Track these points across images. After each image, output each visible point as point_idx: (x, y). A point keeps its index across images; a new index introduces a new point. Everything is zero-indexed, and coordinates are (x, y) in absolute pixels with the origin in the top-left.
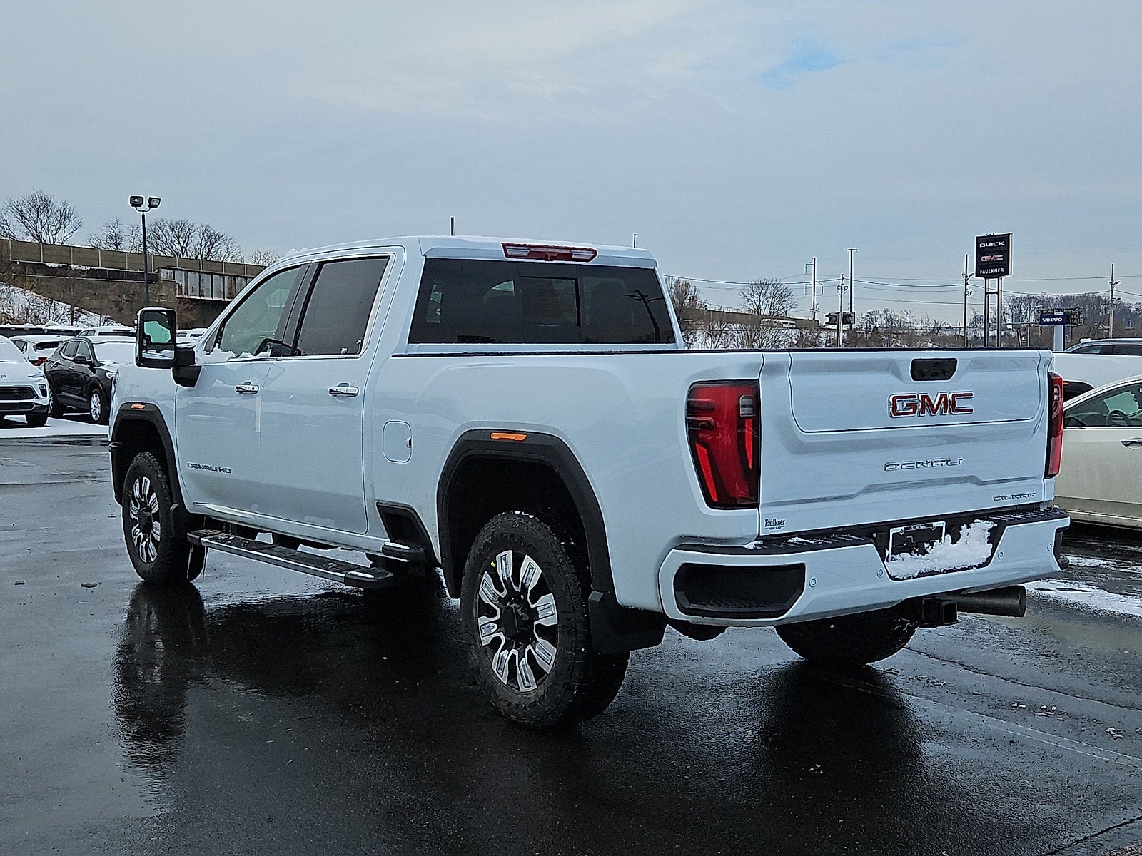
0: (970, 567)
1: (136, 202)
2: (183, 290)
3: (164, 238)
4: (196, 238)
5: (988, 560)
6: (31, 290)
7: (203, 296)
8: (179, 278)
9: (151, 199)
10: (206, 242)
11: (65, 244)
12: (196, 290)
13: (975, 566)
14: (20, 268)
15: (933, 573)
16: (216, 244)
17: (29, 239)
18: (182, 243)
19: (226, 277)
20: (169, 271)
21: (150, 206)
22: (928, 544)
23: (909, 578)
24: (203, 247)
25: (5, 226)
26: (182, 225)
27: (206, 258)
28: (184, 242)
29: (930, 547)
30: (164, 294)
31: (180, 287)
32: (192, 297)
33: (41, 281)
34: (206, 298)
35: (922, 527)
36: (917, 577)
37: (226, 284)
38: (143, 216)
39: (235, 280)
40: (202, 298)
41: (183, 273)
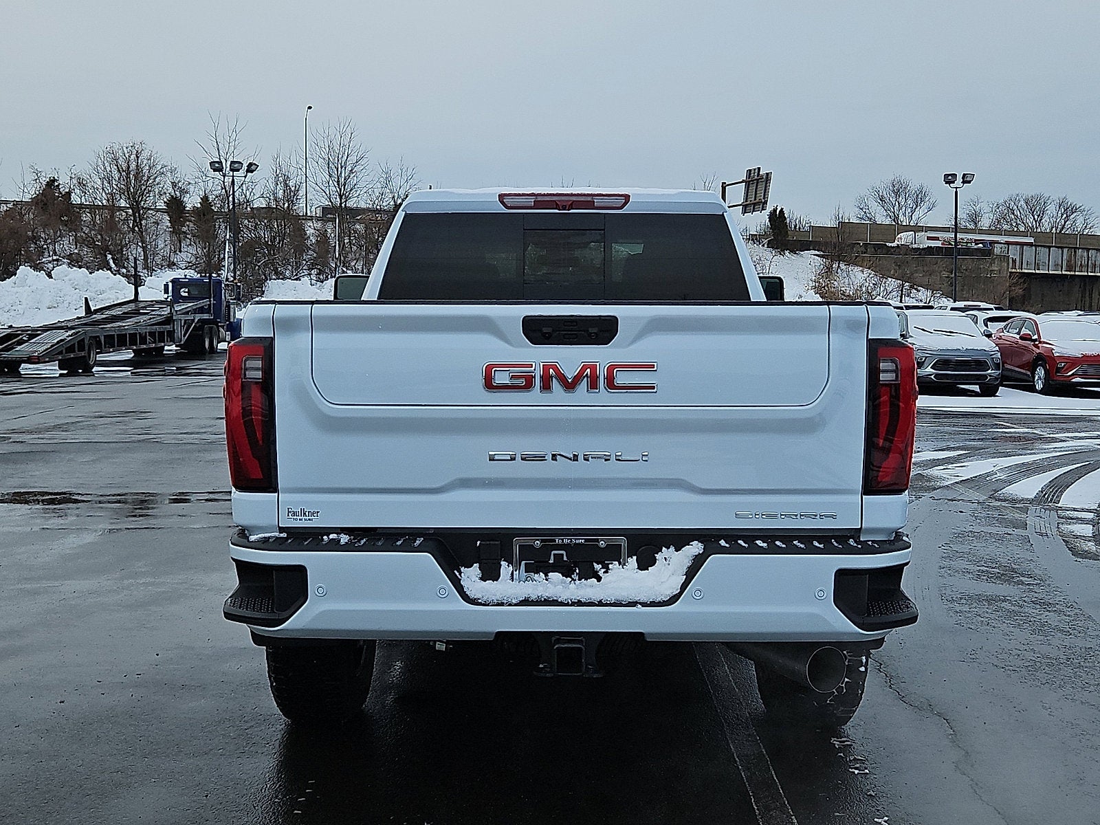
0: (633, 604)
1: (949, 179)
2: (1017, 264)
3: (1018, 213)
4: (1051, 209)
5: (674, 599)
6: (869, 269)
7: (1039, 269)
8: (1014, 253)
9: (964, 175)
10: (1062, 215)
11: (919, 225)
12: (1031, 264)
13: (640, 603)
14: (863, 249)
16: (1072, 216)
17: (888, 221)
18: (1036, 217)
19: (1065, 250)
20: (1003, 245)
21: (964, 182)
22: (600, 566)
24: (1058, 220)
25: (867, 211)
26: (1038, 198)
27: (1060, 231)
28: (1038, 216)
29: (603, 570)
30: (996, 269)
31: (1014, 261)
32: (1026, 271)
33: (879, 260)
34: (1042, 272)
37: (1065, 257)
38: (956, 193)
39: (1075, 252)
40: (1037, 272)
41: (1018, 247)
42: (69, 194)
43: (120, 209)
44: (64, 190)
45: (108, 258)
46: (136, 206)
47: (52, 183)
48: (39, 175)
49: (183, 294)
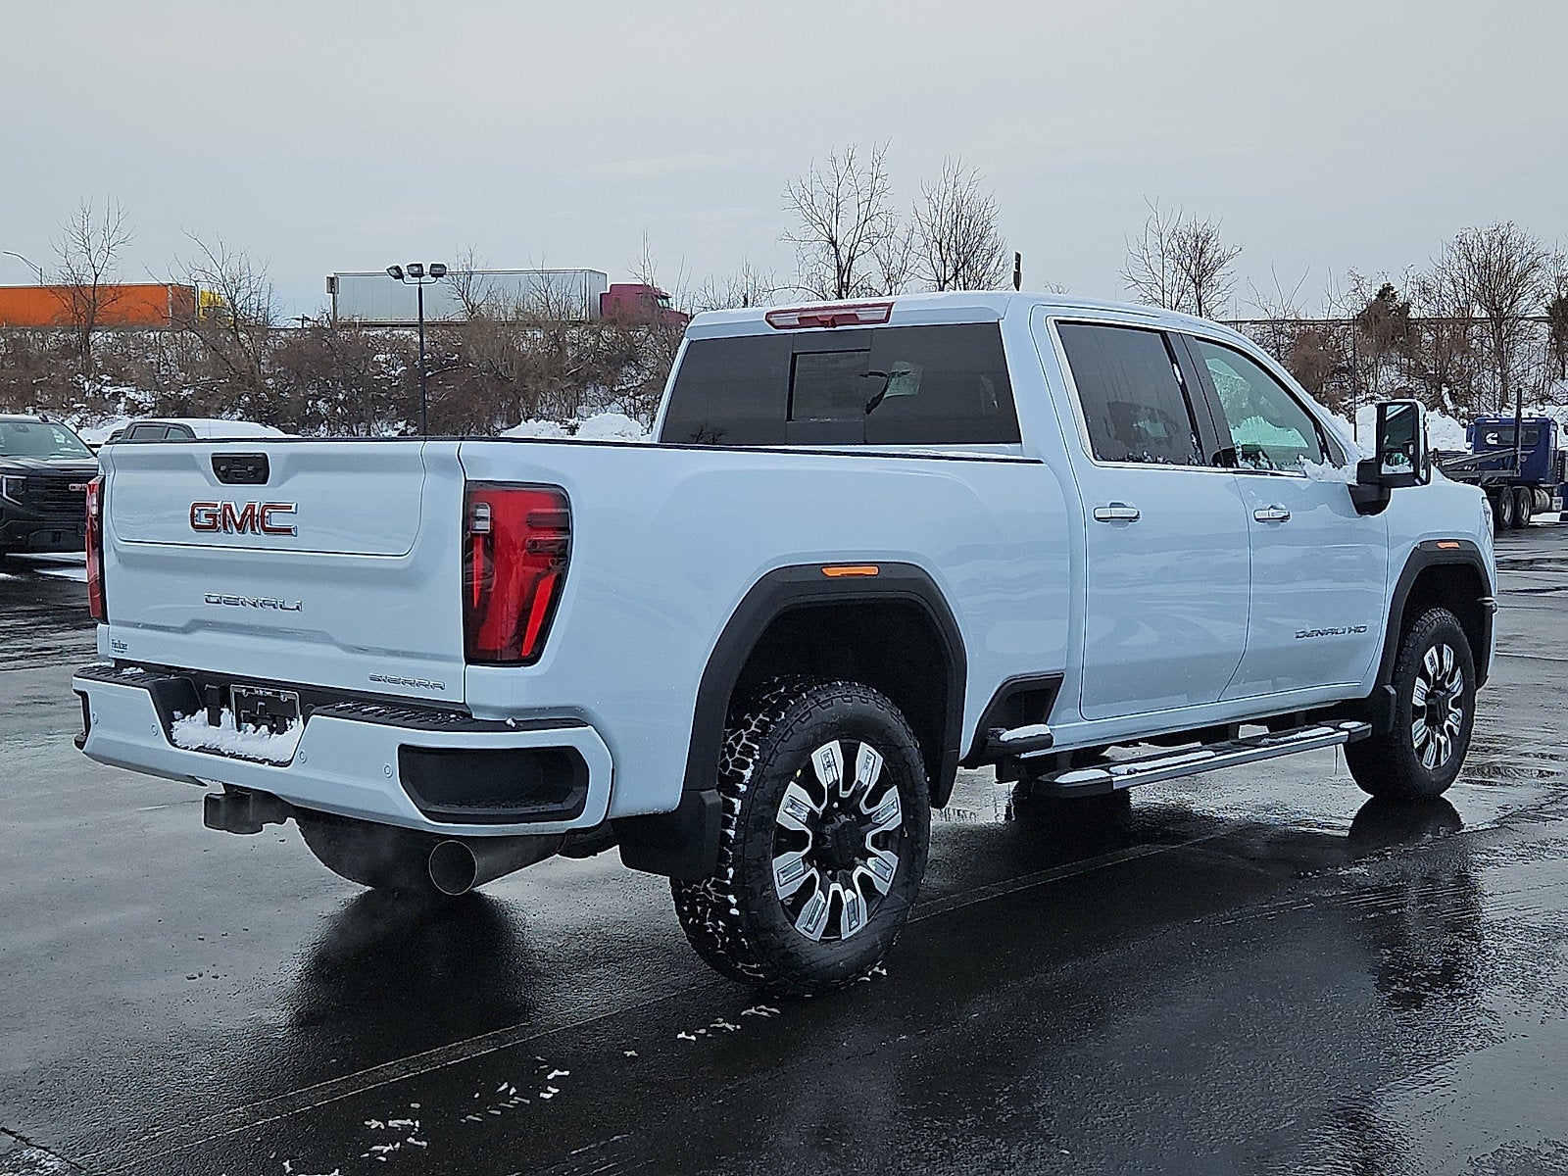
5: (290, 762)
15: (218, 752)
23: (186, 748)
35: (268, 693)
36: (196, 750)
42: (1407, 305)
43: (1475, 321)
44: (1400, 300)
45: (1443, 393)
46: (1498, 319)
47: (1386, 292)
48: (1361, 282)
49: (1490, 441)
